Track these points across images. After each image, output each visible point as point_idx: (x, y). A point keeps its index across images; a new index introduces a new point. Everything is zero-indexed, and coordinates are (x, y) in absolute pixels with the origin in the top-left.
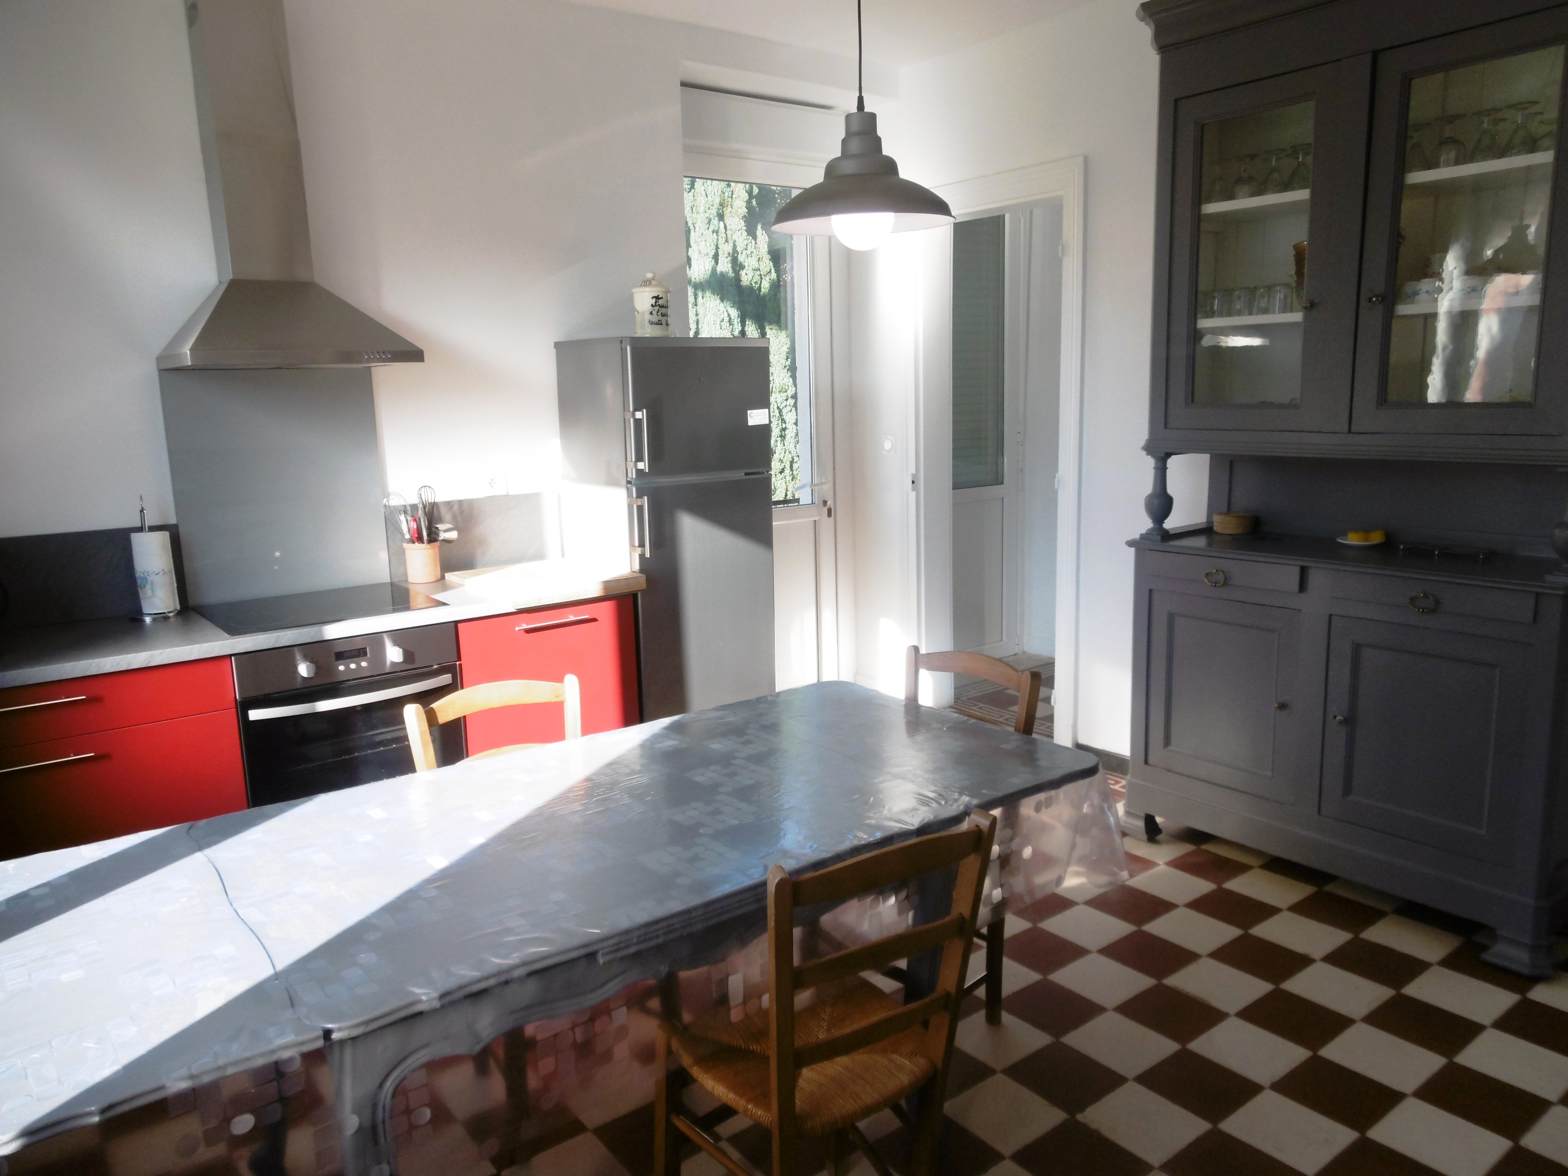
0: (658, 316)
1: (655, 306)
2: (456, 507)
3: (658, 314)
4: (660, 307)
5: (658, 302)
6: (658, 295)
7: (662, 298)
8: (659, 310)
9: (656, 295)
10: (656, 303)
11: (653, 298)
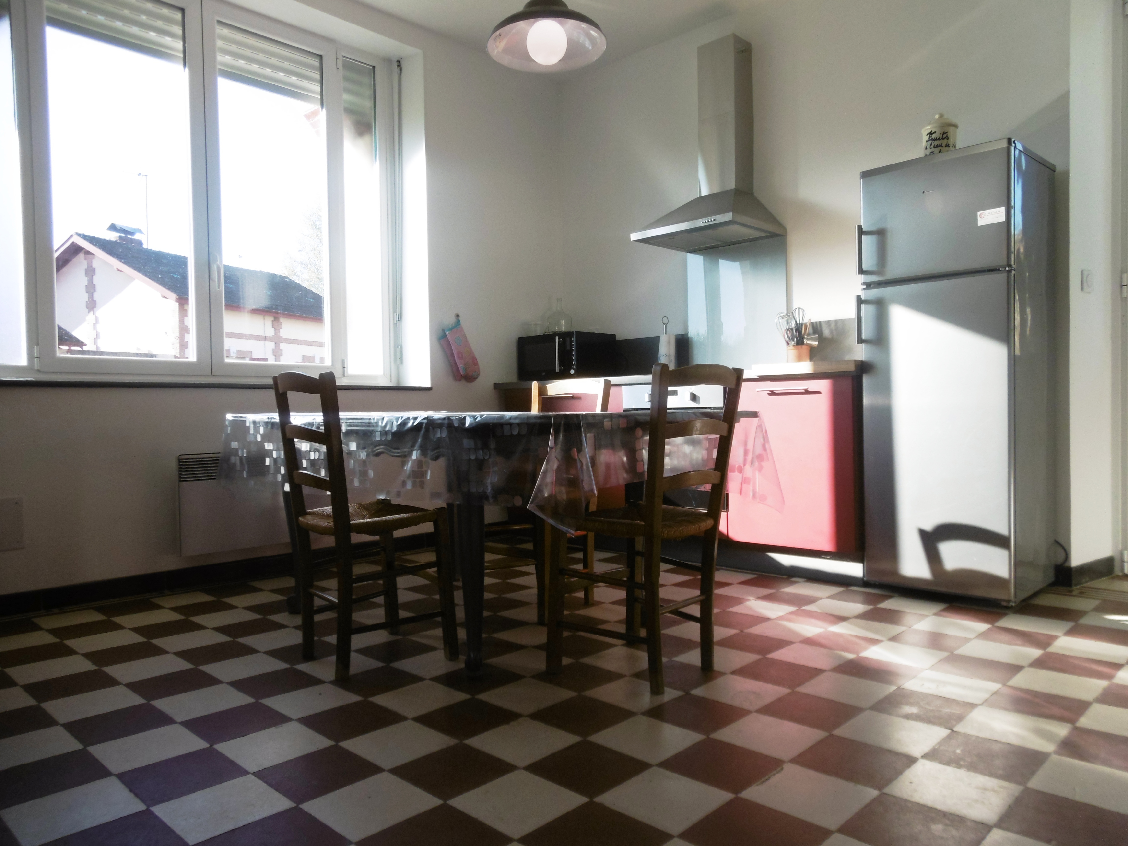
0: (931, 148)
1: (929, 141)
2: (833, 325)
3: (931, 147)
4: (932, 141)
5: (931, 136)
6: (932, 131)
7: (935, 132)
8: (932, 143)
9: (930, 132)
10: (929, 138)
11: (927, 135)
